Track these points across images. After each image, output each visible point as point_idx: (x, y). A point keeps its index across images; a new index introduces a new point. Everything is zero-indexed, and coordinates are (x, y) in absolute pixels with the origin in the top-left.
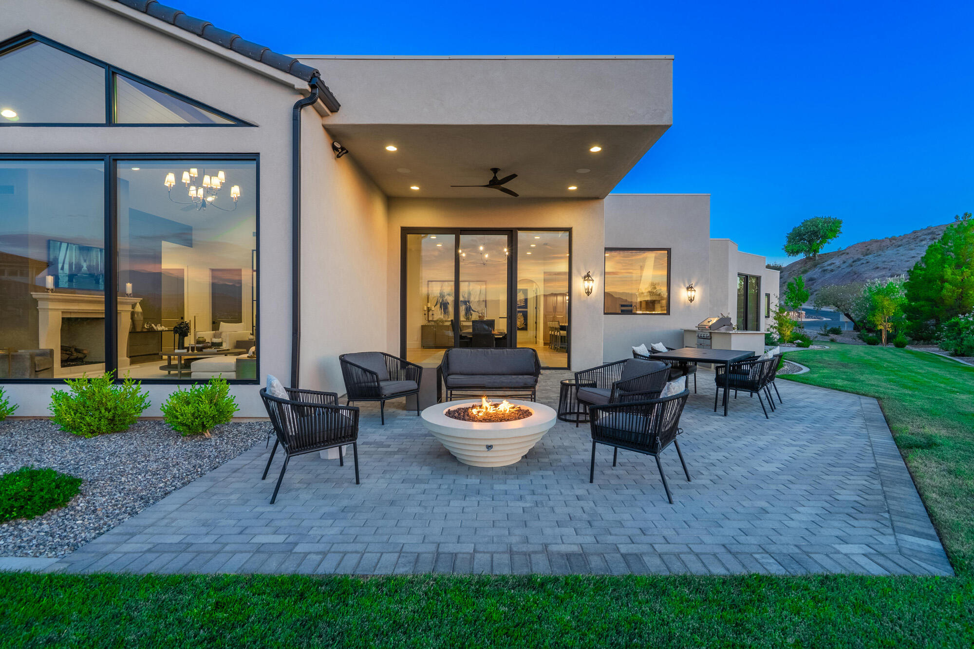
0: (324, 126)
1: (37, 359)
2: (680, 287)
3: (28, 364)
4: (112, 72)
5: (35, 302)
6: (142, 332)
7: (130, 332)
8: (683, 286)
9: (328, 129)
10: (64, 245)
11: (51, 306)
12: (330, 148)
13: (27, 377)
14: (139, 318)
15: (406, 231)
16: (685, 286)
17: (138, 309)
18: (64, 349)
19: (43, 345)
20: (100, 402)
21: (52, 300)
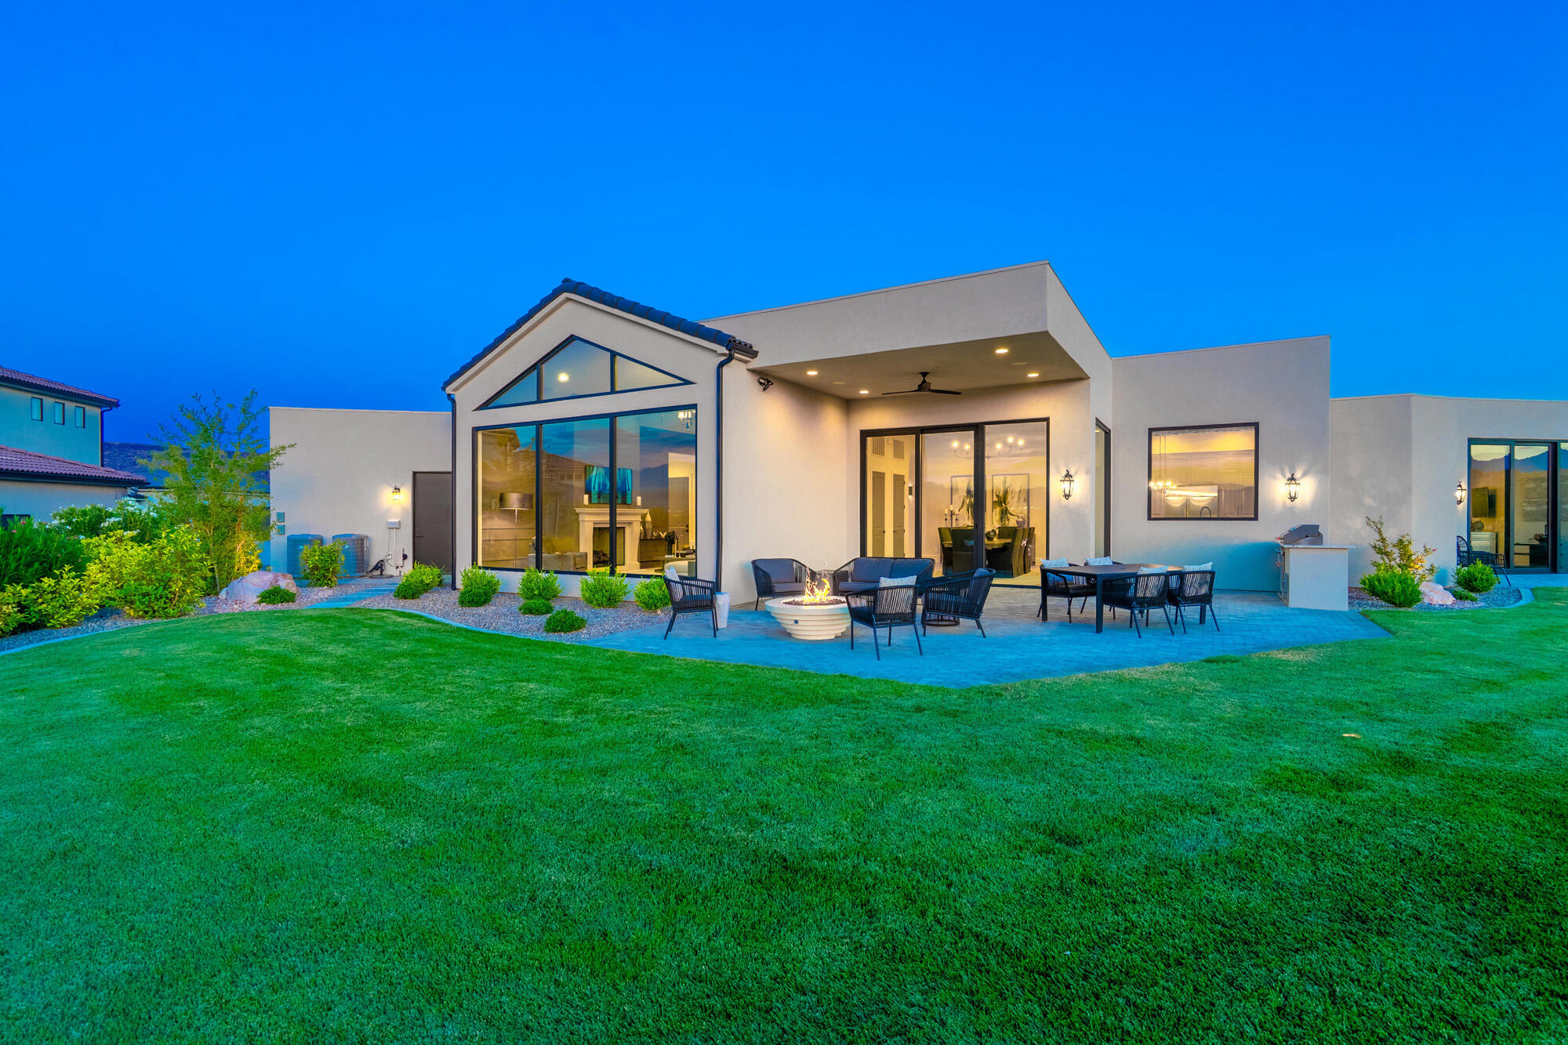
0: (749, 370)
1: (577, 559)
2: (1274, 478)
3: (572, 562)
4: (614, 354)
5: (578, 514)
6: (652, 540)
7: (641, 540)
8: (1280, 476)
9: (753, 371)
10: (595, 468)
11: (587, 518)
12: (757, 384)
13: (572, 570)
14: (649, 526)
15: (865, 434)
16: (1284, 476)
17: (649, 518)
18: (595, 553)
19: (582, 550)
20: (603, 585)
21: (588, 514)
